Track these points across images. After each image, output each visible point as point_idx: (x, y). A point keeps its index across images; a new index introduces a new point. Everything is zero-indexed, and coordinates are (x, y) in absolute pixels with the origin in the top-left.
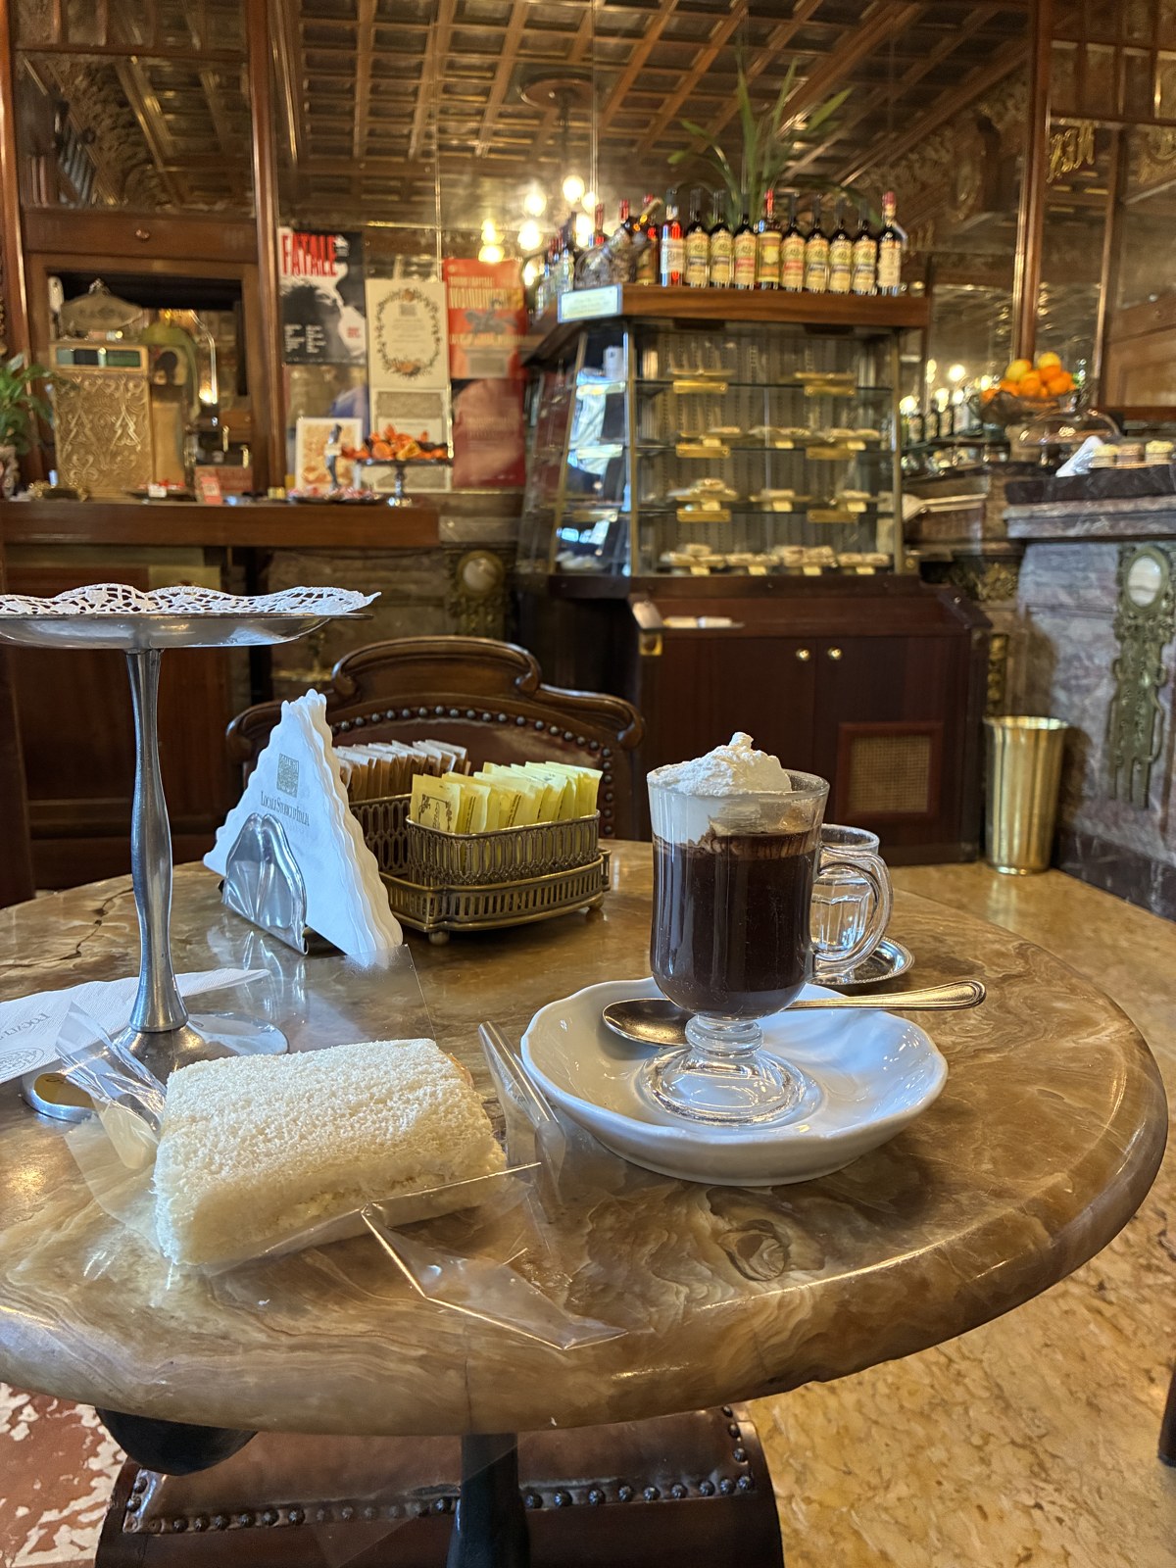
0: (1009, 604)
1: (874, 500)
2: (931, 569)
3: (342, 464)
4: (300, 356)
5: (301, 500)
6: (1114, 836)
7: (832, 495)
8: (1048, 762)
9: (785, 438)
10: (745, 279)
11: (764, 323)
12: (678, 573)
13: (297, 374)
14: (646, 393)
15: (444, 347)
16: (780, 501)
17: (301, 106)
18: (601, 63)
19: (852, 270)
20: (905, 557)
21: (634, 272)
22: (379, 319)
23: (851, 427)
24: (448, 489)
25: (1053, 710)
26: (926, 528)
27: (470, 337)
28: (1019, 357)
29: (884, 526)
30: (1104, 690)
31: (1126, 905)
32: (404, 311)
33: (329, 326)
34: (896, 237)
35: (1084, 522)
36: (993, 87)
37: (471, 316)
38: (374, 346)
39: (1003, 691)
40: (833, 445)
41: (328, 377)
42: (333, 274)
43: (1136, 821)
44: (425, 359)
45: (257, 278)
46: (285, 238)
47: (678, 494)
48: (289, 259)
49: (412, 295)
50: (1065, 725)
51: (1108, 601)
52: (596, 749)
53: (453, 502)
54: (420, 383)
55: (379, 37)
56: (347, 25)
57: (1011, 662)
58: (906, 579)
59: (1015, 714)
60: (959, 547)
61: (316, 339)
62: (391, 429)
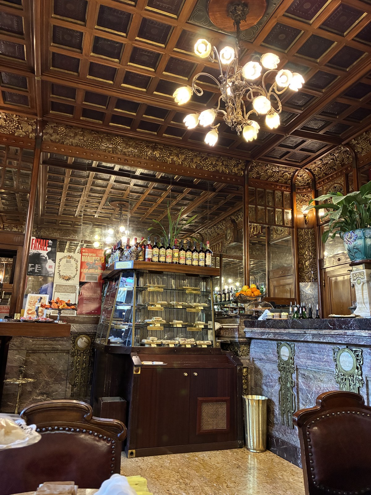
0: (247, 357)
1: (206, 324)
2: (224, 345)
3: (40, 309)
4: (32, 273)
5: (25, 321)
6: (285, 438)
7: (194, 322)
8: (263, 411)
9: (180, 305)
10: (169, 260)
11: (174, 273)
12: (147, 346)
13: (30, 278)
14: (139, 290)
15: (79, 272)
16: (178, 324)
17: (44, 202)
18: (131, 199)
19: (199, 260)
20: (216, 342)
21: (137, 257)
22: (59, 263)
23: (199, 302)
24: (75, 315)
25: (263, 393)
26: (222, 332)
27: (87, 270)
28: (246, 285)
29: (210, 332)
30: (277, 387)
31: (291, 464)
32: (67, 262)
33: (43, 265)
34: (210, 252)
35: (266, 334)
36: (235, 212)
37: (88, 264)
38: (57, 271)
39: (248, 386)
40: (194, 308)
41: (40, 280)
42: (47, 250)
43: (291, 433)
44: (72, 276)
45: (22, 250)
46: (33, 239)
47: (147, 321)
48: (33, 245)
49: (70, 257)
50: (267, 398)
51: (275, 359)
52: (110, 441)
53: (76, 319)
54: (70, 282)
55: (69, 187)
56: (61, 184)
57: (249, 376)
58: (216, 349)
59: (251, 394)
60: (232, 339)
61: (38, 268)
62: (58, 299)
